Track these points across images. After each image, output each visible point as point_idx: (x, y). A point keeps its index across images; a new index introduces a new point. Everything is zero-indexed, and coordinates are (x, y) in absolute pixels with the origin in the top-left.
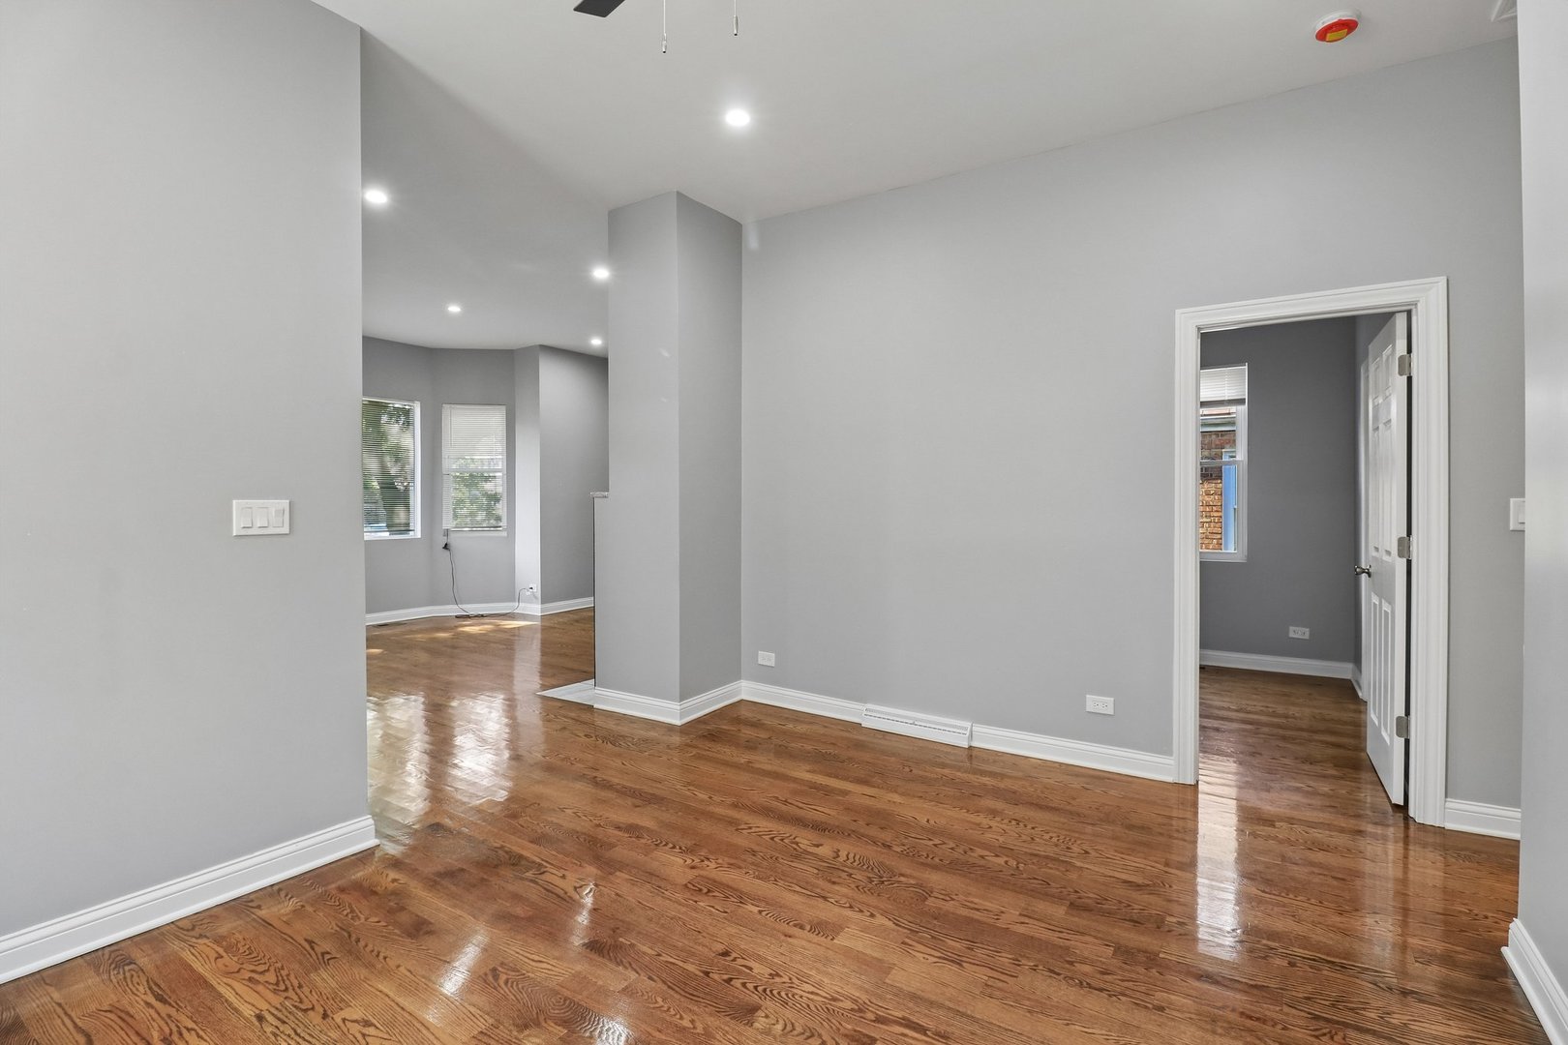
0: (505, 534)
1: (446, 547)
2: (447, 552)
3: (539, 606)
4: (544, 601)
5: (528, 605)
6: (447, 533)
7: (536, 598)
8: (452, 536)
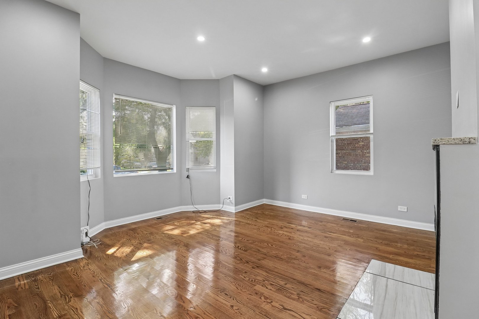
0: (215, 170)
1: (188, 177)
2: (188, 179)
3: (234, 208)
4: (236, 205)
5: (228, 207)
6: (188, 170)
7: (232, 203)
8: (190, 171)
